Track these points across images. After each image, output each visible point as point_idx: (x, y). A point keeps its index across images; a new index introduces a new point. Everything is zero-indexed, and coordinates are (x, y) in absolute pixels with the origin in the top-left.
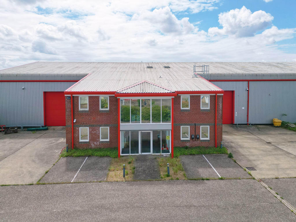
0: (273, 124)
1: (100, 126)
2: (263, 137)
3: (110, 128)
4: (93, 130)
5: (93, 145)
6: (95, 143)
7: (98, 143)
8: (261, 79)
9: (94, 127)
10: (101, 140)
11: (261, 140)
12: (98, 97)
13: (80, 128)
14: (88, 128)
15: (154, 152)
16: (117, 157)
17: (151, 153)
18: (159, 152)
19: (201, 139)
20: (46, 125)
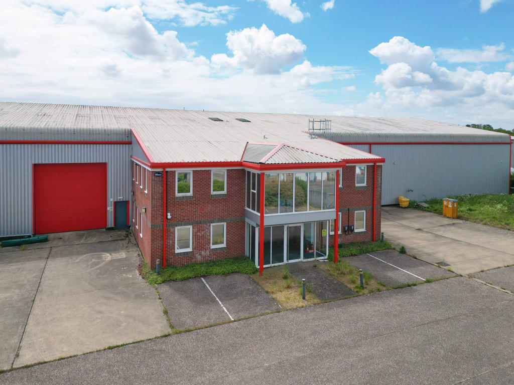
0: (399, 204)
1: (212, 223)
3: (227, 224)
4: (199, 231)
5: (199, 257)
6: (203, 253)
7: (208, 252)
9: (200, 225)
10: (213, 247)
12: (209, 172)
13: (176, 228)
14: (191, 227)
15: (305, 257)
16: (255, 271)
17: (302, 259)
18: (312, 256)
19: (356, 231)
20: (36, 232)
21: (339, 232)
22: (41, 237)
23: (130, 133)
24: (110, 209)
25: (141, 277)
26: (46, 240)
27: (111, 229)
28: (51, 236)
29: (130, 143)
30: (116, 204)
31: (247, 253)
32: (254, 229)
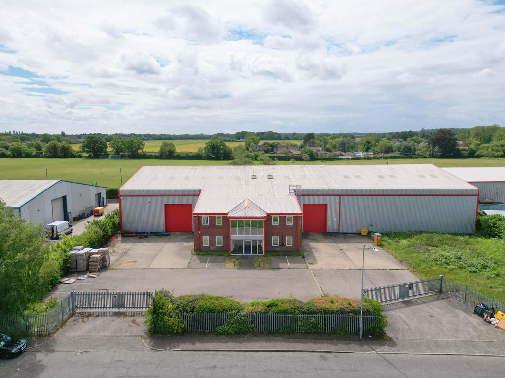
0: (361, 234)
1: (217, 236)
2: (341, 245)
3: (223, 237)
4: (211, 239)
5: (212, 248)
7: (215, 247)
8: (351, 194)
9: (212, 236)
10: (217, 245)
11: (337, 247)
13: (203, 237)
14: (209, 237)
16: (228, 256)
17: (251, 254)
18: (256, 253)
19: (287, 245)
20: (166, 231)
21: (278, 245)
22: (167, 233)
24: (193, 223)
25: (190, 253)
26: (170, 235)
28: (172, 233)
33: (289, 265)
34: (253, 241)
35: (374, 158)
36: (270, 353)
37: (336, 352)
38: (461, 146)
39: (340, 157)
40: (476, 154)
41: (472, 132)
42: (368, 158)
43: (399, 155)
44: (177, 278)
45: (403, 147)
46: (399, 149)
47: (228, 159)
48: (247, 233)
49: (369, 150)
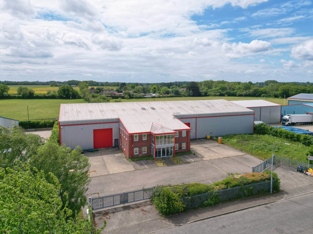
0: (207, 138)
1: (143, 147)
2: (203, 145)
3: (147, 147)
5: (140, 155)
7: (142, 154)
9: (140, 148)
11: (203, 147)
12: (142, 135)
13: (134, 149)
14: (138, 148)
15: (167, 156)
16: (154, 159)
17: (166, 156)
18: (169, 155)
19: (183, 149)
21: (178, 149)
23: (119, 119)
24: (113, 141)
25: (126, 160)
26: (98, 150)
27: (114, 147)
29: (119, 122)
30: (115, 140)
31: (152, 154)
32: (153, 149)
33: (192, 160)
34: (167, 148)
35: (162, 97)
36: (241, 211)
37: (269, 203)
38: (201, 90)
39: (145, 96)
40: (207, 94)
41: (202, 84)
42: (160, 97)
43: (174, 95)
44: (137, 177)
45: (174, 91)
46: (173, 92)
47: (75, 98)
48: (165, 143)
49: (156, 93)
